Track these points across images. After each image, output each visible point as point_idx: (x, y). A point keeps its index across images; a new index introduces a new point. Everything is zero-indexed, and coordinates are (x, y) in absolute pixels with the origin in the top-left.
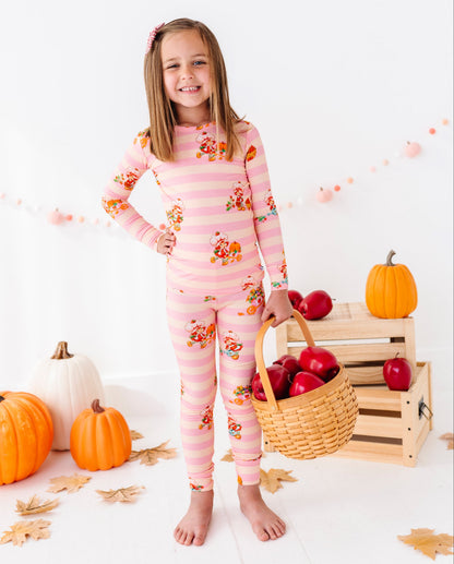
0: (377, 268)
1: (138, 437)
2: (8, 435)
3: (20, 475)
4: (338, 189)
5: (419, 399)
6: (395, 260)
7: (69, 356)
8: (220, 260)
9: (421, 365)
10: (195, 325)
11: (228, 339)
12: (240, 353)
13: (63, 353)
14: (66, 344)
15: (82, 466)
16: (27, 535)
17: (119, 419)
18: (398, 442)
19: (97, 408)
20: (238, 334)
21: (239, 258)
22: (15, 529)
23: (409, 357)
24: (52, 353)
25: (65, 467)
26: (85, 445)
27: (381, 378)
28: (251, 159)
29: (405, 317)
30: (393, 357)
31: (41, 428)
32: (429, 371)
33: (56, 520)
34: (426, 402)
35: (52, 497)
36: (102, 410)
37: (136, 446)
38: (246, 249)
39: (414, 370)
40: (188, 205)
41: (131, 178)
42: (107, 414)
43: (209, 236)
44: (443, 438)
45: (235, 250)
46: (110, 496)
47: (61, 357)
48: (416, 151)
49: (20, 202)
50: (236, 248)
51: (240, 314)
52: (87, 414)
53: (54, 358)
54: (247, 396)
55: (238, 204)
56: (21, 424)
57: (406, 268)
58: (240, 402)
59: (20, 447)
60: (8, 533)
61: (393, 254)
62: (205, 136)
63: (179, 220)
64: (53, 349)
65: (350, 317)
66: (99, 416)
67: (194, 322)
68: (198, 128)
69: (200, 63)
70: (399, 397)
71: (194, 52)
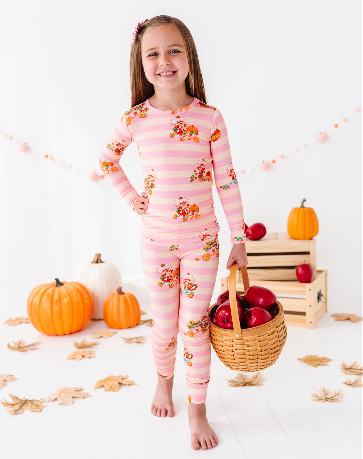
0: (295, 210)
1: (144, 313)
2: (68, 304)
3: (74, 329)
4: (274, 162)
5: (318, 290)
6: (305, 205)
7: (102, 262)
8: (181, 217)
9: (320, 272)
10: (164, 268)
11: (186, 280)
12: (195, 292)
13: (98, 260)
14: (100, 255)
15: (111, 327)
16: (83, 356)
17: (133, 299)
18: (304, 314)
19: (120, 292)
20: (195, 276)
21: (197, 217)
22: (75, 354)
23: (312, 264)
24: (92, 260)
25: (101, 327)
26: (113, 314)
27: (295, 277)
28: (216, 140)
29: (311, 239)
30: (302, 263)
31: (87, 302)
32: (326, 275)
33: (98, 351)
34: (323, 293)
35: (95, 341)
36: (123, 293)
37: (143, 318)
38: (202, 211)
39: (314, 274)
40: (160, 175)
41: (119, 147)
42: (126, 296)
43: (174, 199)
44: (333, 316)
45: (194, 211)
46: (129, 341)
47: (97, 262)
48: (325, 138)
49: (71, 166)
50: (195, 209)
51: (197, 259)
52: (113, 295)
53: (93, 263)
54: (197, 330)
55: (200, 176)
56: (76, 298)
57: (312, 209)
58: (192, 335)
59: (75, 311)
60: (71, 355)
61: (304, 201)
62: (178, 120)
63: (152, 186)
64: (93, 257)
65: (277, 239)
66: (122, 297)
67: (163, 265)
68: (173, 112)
69: (176, 52)
70: (305, 287)
71: (171, 43)
